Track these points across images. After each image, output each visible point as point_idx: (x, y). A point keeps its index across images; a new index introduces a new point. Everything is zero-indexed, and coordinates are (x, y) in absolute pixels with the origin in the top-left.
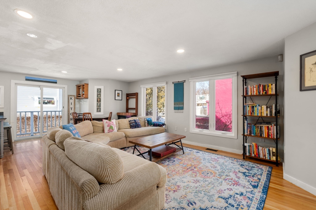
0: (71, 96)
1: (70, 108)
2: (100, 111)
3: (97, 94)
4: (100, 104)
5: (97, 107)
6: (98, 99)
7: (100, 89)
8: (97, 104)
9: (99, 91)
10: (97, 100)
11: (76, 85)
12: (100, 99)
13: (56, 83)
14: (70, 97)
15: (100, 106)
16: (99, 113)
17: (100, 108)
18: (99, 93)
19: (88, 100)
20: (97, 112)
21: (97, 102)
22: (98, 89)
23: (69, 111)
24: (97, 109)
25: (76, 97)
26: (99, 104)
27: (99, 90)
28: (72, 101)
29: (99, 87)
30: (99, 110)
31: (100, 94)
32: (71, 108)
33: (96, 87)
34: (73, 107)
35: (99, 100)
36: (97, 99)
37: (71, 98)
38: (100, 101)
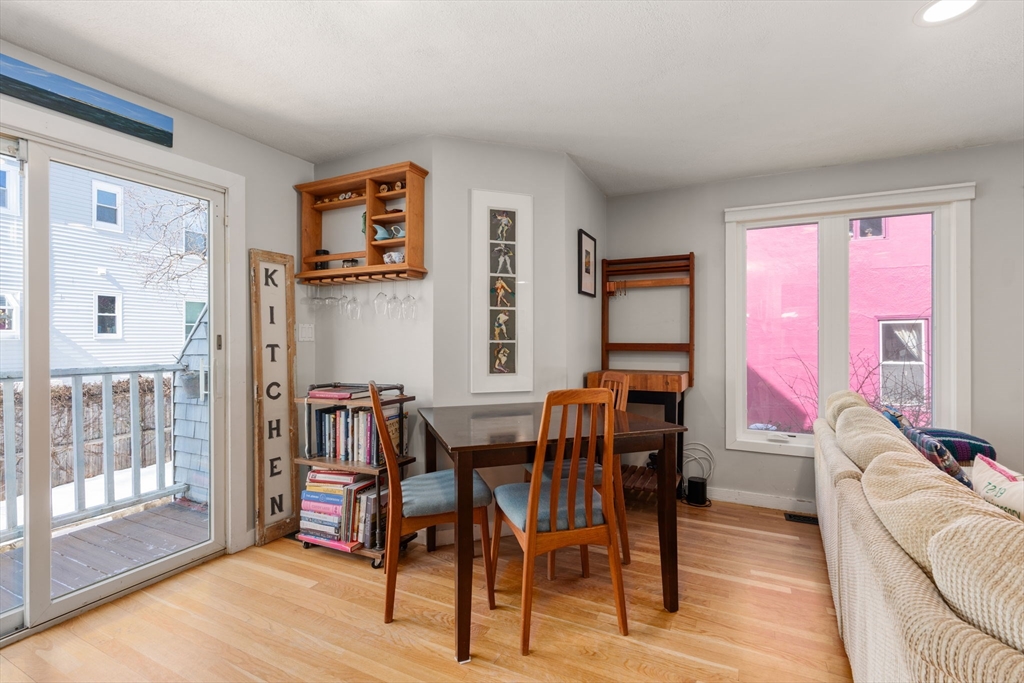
0: (270, 256)
1: (264, 346)
2: (510, 368)
3: (493, 246)
4: (512, 315)
5: (492, 336)
6: (499, 284)
7: (511, 215)
8: (494, 315)
9: (502, 225)
10: (493, 290)
11: (297, 181)
12: (511, 283)
13: (164, 138)
14: (263, 266)
15: (511, 334)
16: (503, 383)
17: (512, 348)
18: (503, 242)
19: (424, 289)
20: (493, 370)
21: (493, 301)
22: (494, 214)
23: (254, 369)
24: (494, 351)
25: (296, 271)
26: (503, 318)
27: (505, 220)
28: (273, 296)
29: (503, 202)
30: (502, 357)
31: (510, 250)
32: (273, 347)
33: (486, 201)
34: (282, 342)
35: (501, 293)
36: (493, 280)
37: (269, 276)
38: (511, 297)
